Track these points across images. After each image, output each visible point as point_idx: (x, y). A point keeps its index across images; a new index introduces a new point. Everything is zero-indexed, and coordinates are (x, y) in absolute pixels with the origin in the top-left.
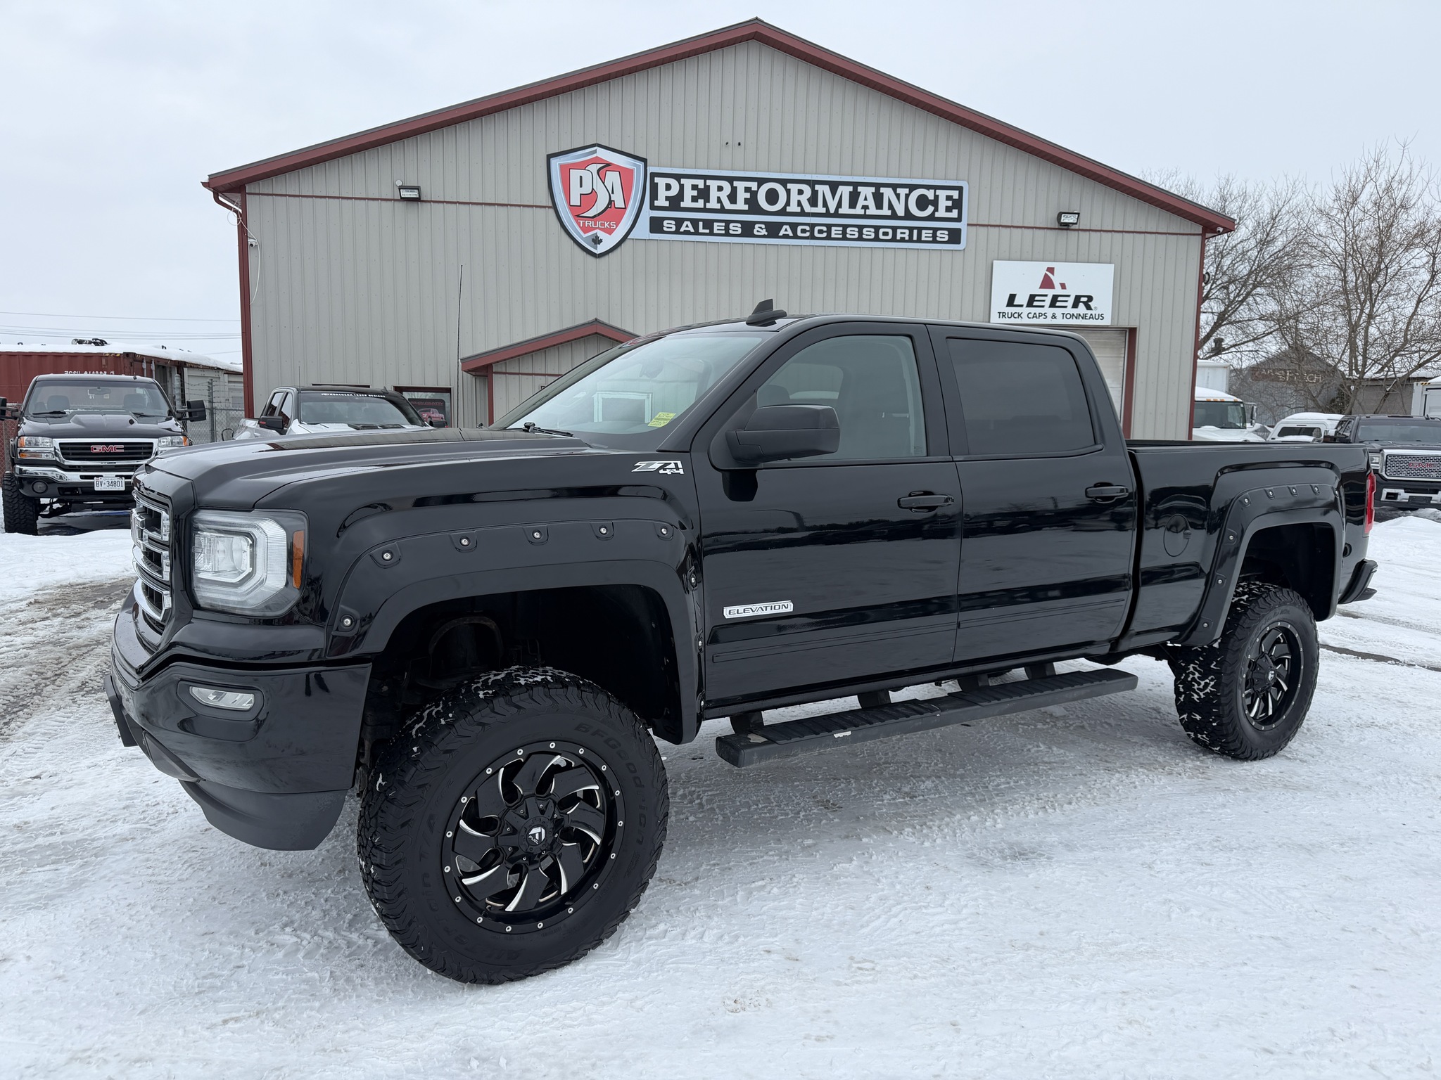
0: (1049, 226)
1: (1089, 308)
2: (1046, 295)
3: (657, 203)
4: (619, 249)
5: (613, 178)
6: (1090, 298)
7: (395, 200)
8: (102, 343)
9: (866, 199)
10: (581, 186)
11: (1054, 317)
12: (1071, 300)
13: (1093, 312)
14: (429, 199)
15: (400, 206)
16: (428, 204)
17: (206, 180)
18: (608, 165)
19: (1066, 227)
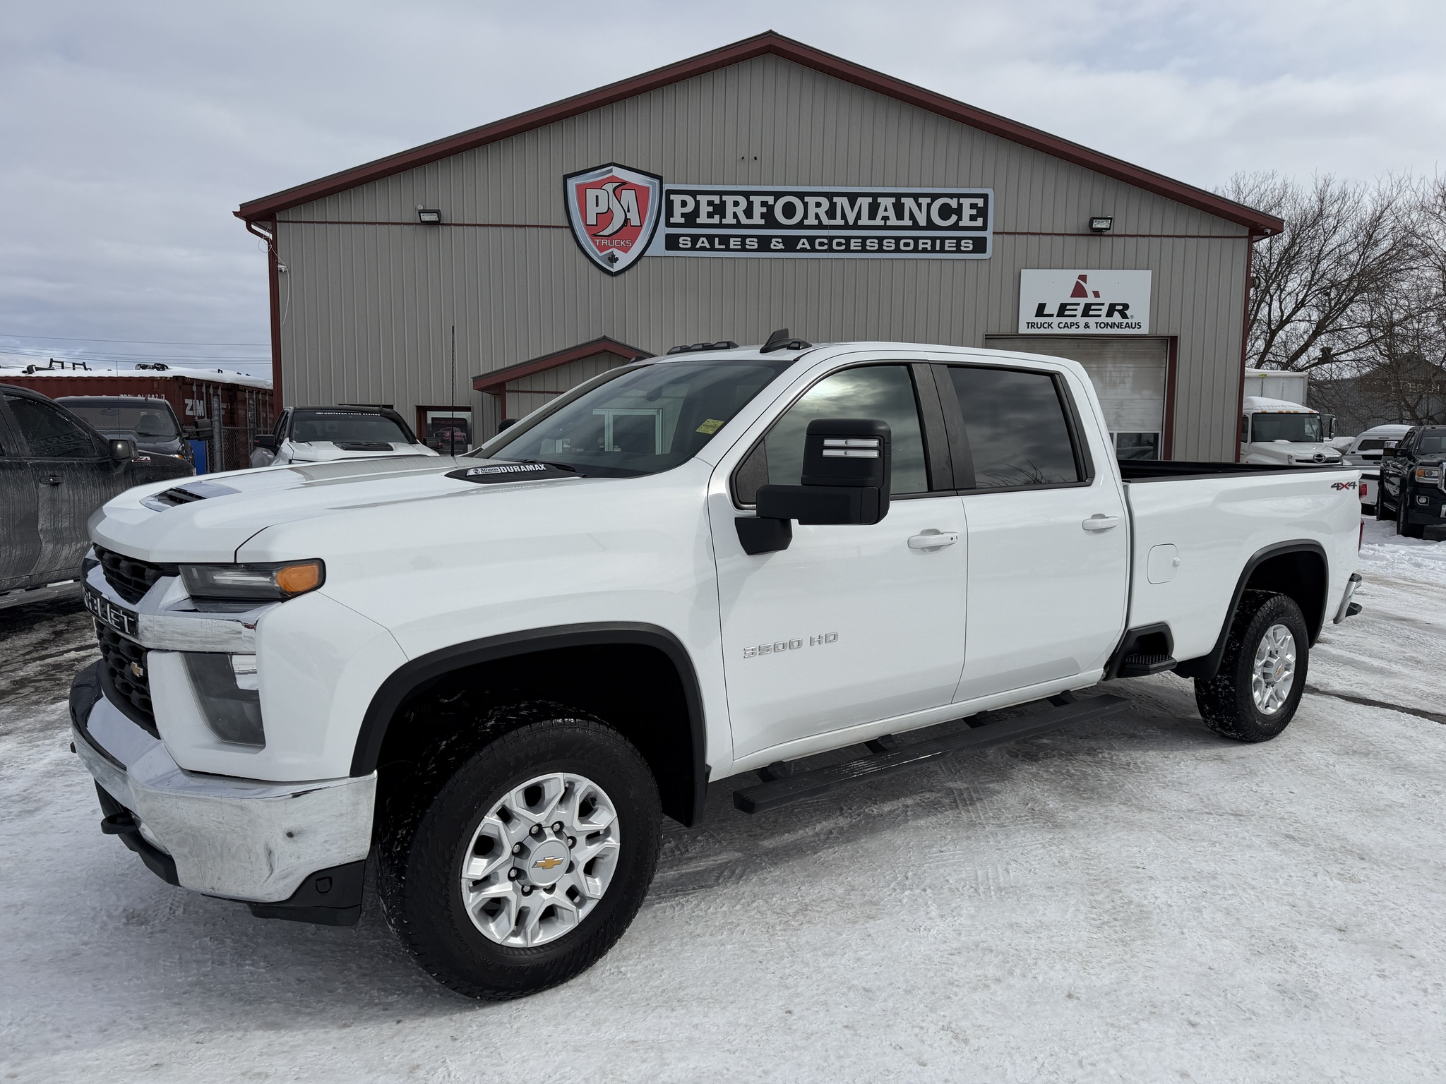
0: (1080, 233)
1: (1124, 316)
2: (1078, 304)
3: (672, 220)
4: (635, 267)
5: (628, 196)
6: (1126, 306)
7: (416, 224)
8: (163, 367)
9: (886, 210)
10: (597, 206)
11: (1087, 326)
12: (1105, 309)
13: (1129, 321)
14: (449, 222)
15: (420, 229)
16: (449, 227)
17: (238, 209)
18: (624, 183)
19: (1099, 232)
